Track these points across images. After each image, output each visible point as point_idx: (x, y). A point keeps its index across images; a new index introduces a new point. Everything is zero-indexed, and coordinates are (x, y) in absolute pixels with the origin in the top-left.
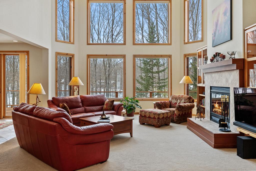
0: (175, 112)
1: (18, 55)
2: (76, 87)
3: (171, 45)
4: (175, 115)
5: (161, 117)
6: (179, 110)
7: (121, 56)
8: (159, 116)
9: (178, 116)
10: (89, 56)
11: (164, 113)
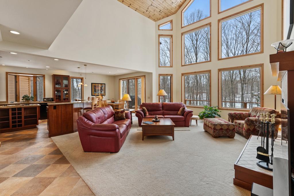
0: (244, 126)
1: (141, 78)
2: (162, 97)
3: (263, 53)
4: (244, 128)
5: (218, 128)
6: (247, 124)
7: (207, 71)
8: (215, 126)
9: (247, 131)
10: (183, 74)
11: (223, 125)
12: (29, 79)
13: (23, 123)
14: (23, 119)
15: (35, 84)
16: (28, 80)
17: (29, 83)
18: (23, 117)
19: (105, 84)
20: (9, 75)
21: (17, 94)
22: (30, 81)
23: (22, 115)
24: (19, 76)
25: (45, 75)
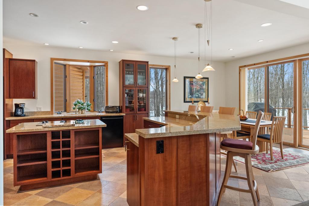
12: (83, 75)
13: (72, 167)
14: (73, 158)
15: (92, 79)
16: (82, 77)
17: (83, 82)
18: (73, 153)
19: (208, 78)
20: (55, 63)
21: (67, 98)
22: (84, 79)
23: (71, 149)
24: (70, 65)
25: (108, 62)
